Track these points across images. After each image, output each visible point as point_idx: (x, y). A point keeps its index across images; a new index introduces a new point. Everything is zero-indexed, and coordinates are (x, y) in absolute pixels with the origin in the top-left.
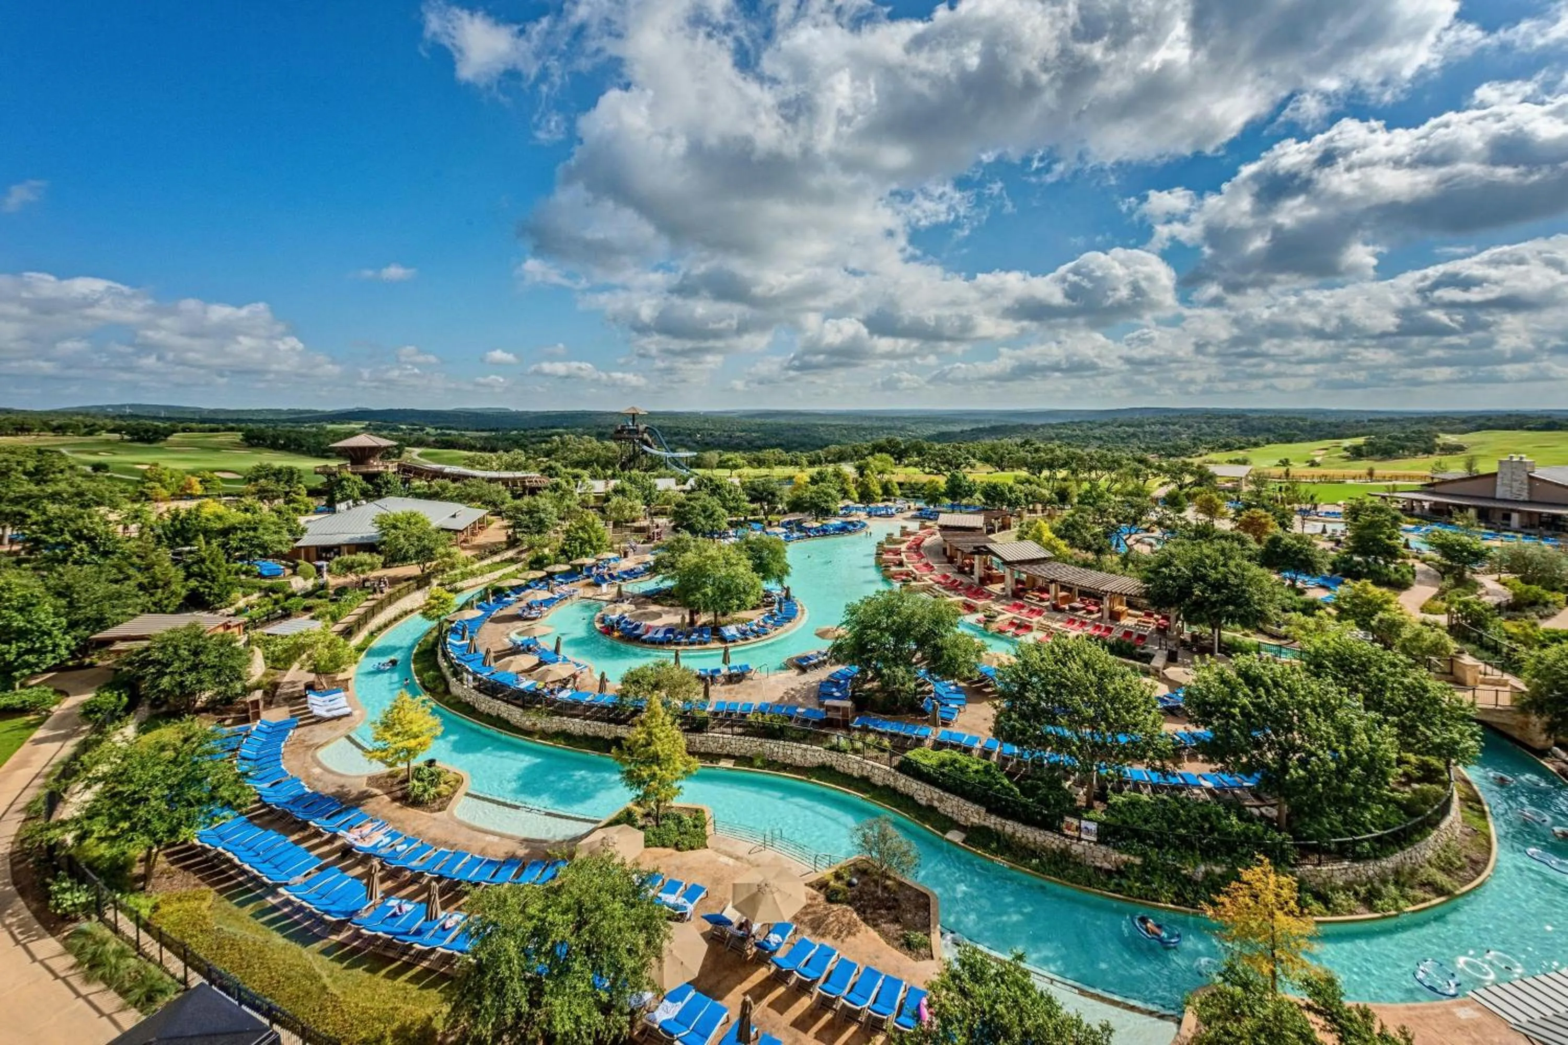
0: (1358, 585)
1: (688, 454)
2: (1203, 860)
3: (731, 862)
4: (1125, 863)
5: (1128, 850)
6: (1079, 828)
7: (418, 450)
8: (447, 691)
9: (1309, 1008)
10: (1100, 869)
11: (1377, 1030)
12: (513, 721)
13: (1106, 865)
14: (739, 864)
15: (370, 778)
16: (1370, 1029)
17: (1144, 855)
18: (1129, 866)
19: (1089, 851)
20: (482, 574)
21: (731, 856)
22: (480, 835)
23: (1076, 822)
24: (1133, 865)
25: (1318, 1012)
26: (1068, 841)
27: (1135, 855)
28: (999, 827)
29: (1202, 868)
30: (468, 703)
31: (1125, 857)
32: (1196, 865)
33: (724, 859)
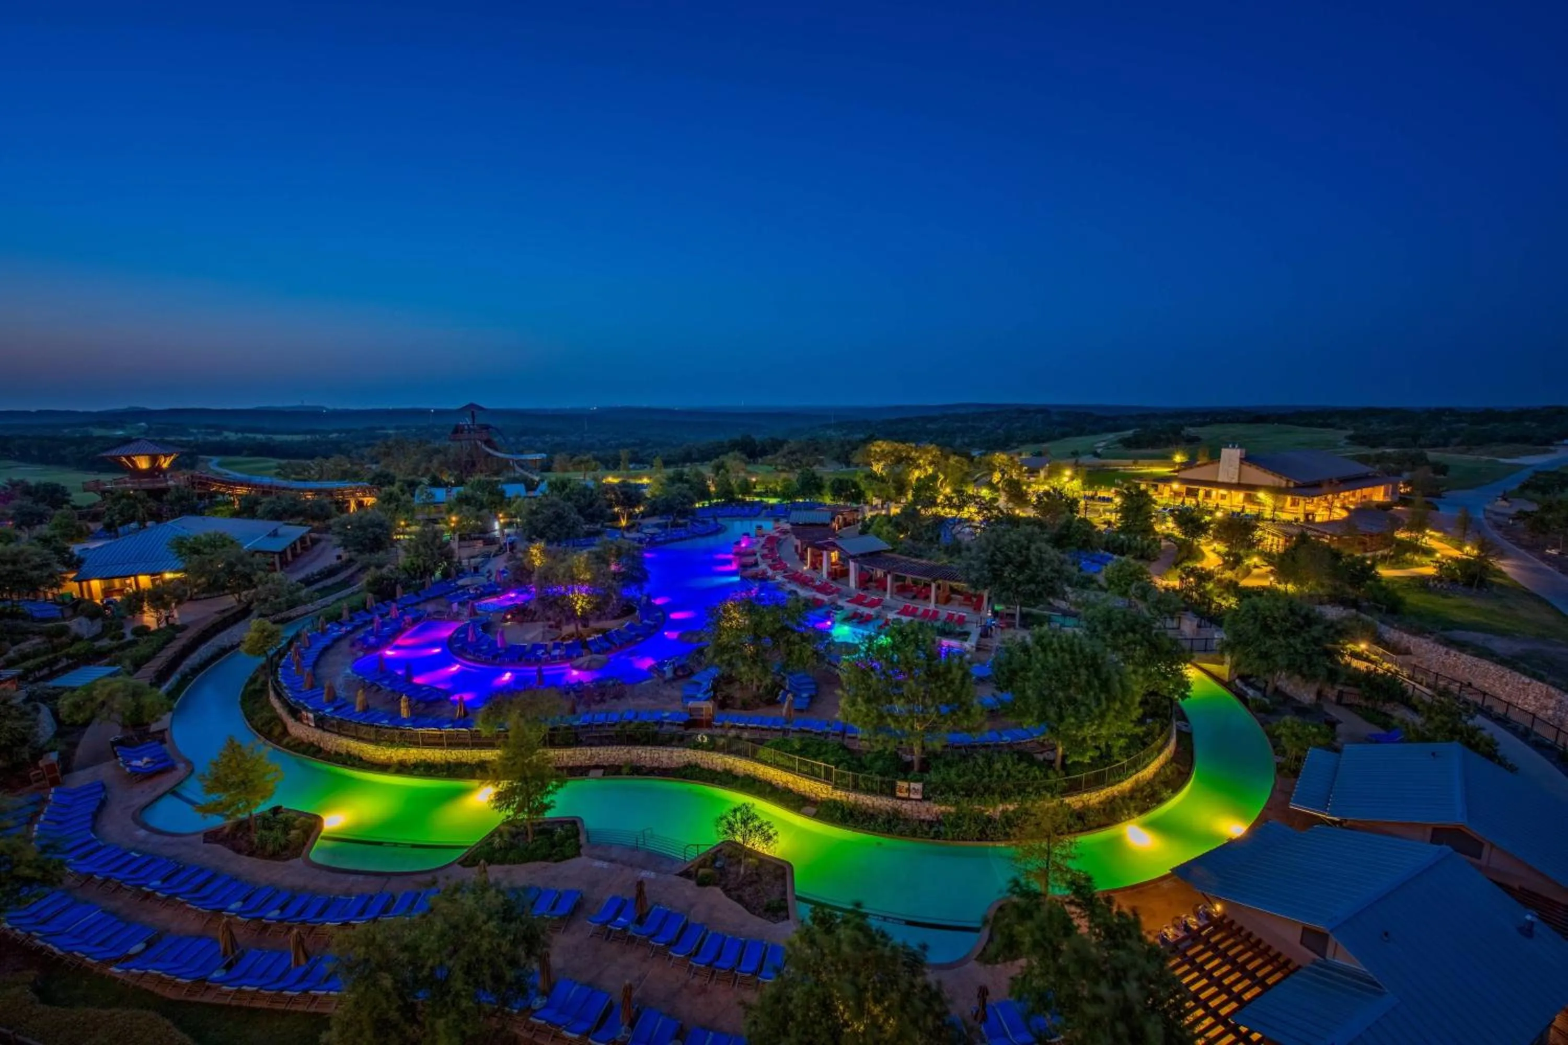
0: (1123, 559)
1: (538, 457)
2: (1001, 802)
3: (605, 865)
4: (942, 813)
5: (946, 802)
6: (908, 790)
7: (216, 459)
8: (285, 732)
9: (1071, 903)
10: (923, 821)
11: (1115, 910)
12: (366, 756)
13: (928, 817)
14: (613, 866)
15: (206, 835)
16: (1110, 910)
17: (957, 803)
18: (946, 815)
19: (915, 808)
20: (312, 600)
21: (604, 860)
22: (342, 877)
23: (905, 785)
24: (950, 813)
25: (1078, 905)
26: (899, 802)
27: (952, 805)
28: (844, 799)
29: (1000, 807)
30: (312, 744)
31: (943, 808)
32: (995, 806)
33: (598, 864)
